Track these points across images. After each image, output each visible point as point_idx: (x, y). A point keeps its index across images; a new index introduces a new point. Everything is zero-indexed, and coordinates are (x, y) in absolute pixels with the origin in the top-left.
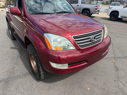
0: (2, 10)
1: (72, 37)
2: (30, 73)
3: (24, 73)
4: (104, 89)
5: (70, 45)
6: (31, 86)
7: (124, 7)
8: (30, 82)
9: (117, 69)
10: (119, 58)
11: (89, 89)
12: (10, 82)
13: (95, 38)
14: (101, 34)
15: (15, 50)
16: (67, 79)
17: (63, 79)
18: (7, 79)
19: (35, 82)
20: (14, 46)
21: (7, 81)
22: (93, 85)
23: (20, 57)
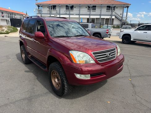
0: (5, 36)
1: (92, 53)
2: (50, 92)
3: (45, 92)
4: (123, 102)
5: (90, 59)
6: (54, 102)
7: (135, 30)
8: (53, 99)
9: (134, 86)
10: (135, 77)
11: (109, 102)
12: (33, 100)
13: (110, 55)
14: (115, 52)
15: (30, 73)
16: (87, 95)
17: (83, 96)
18: (29, 97)
19: (57, 99)
20: (28, 70)
21: (30, 99)
22: (112, 99)
23: (37, 79)
